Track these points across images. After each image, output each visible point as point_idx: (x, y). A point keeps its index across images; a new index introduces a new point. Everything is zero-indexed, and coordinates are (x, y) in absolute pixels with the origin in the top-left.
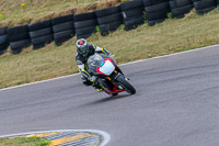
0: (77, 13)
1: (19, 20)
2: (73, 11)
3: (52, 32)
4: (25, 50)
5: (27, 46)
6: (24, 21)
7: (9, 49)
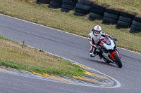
0: (138, 16)
1: (102, 2)
2: (136, 13)
3: (118, 19)
4: (97, 21)
5: (99, 19)
6: (105, 4)
7: (88, 16)
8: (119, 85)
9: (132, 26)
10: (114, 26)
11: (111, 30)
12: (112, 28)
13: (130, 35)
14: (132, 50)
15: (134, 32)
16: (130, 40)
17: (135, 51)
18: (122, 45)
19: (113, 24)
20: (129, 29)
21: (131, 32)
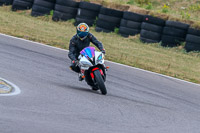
8: (18, 91)
9: (34, 7)
10: (9, 7)
11: (5, 13)
12: (6, 10)
13: (32, 20)
14: (34, 40)
15: (38, 15)
16: (32, 26)
17: (40, 41)
18: (21, 34)
19: (7, 5)
20: (30, 11)
21: (33, 15)
